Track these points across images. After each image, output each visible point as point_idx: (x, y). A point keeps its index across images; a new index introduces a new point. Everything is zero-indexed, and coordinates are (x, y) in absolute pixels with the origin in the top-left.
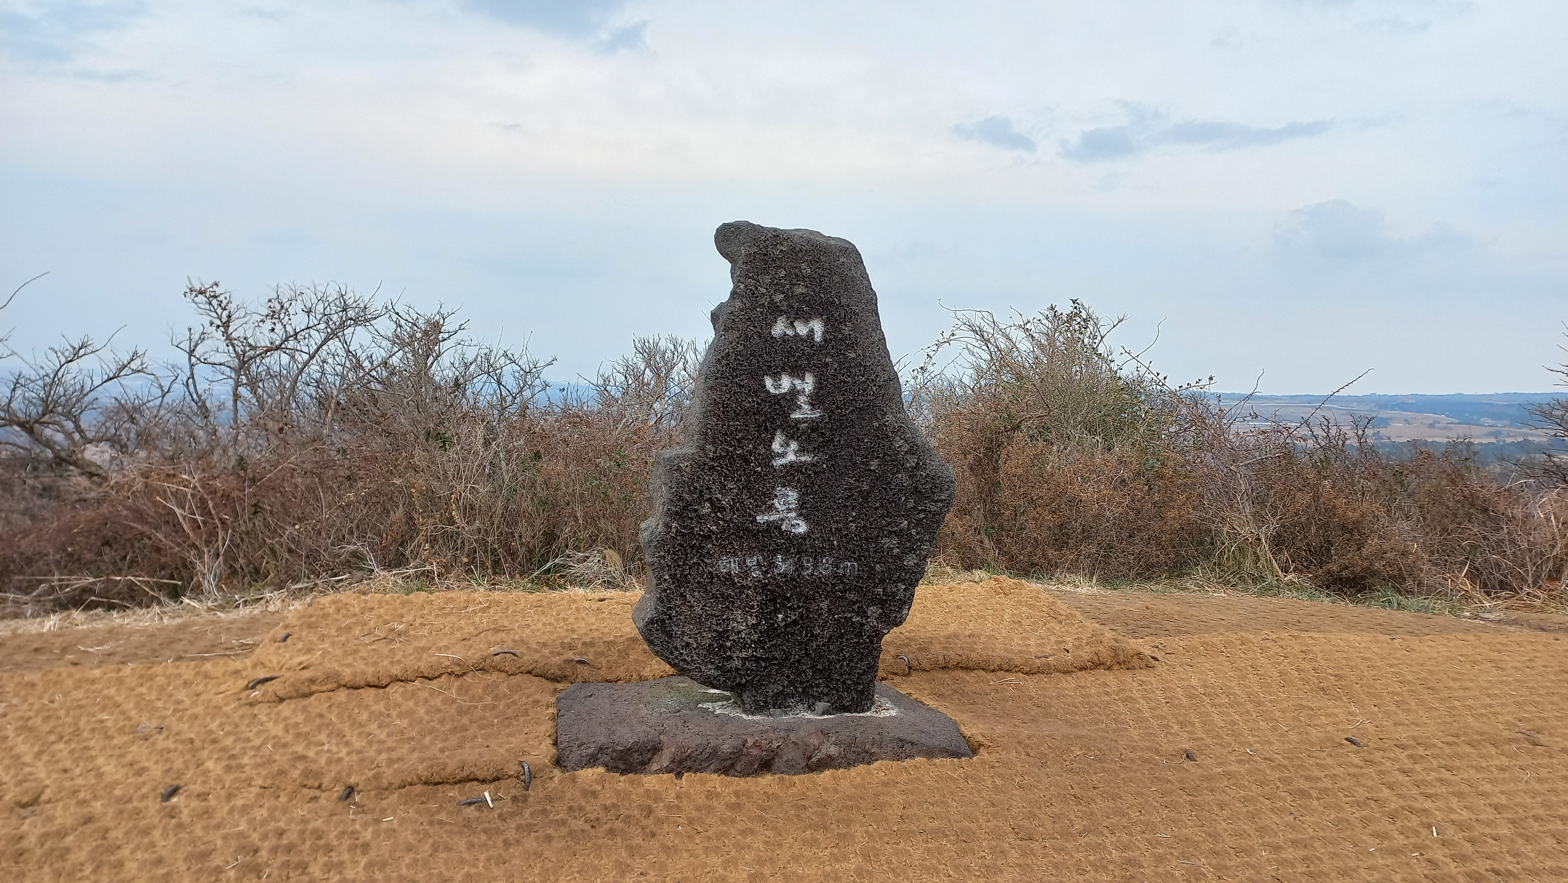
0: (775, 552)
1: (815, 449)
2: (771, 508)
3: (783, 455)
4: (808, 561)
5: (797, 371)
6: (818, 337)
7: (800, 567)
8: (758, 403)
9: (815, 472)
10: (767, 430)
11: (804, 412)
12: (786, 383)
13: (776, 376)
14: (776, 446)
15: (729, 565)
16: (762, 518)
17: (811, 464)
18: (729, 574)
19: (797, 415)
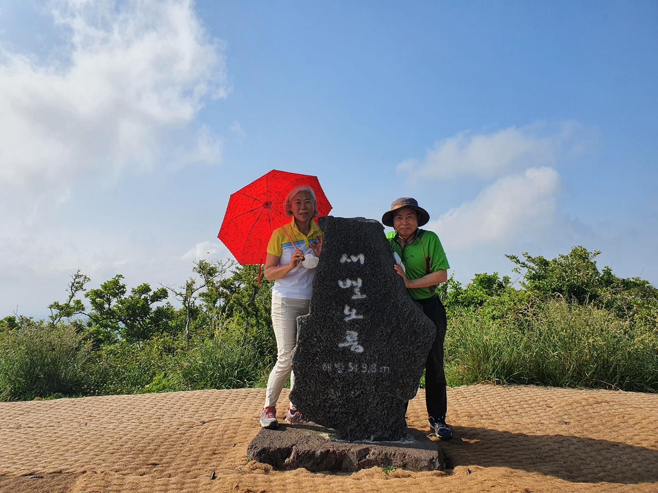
0: (348, 361)
1: (364, 312)
2: (345, 340)
3: (350, 315)
4: (365, 366)
5: (354, 278)
6: (362, 262)
7: (360, 368)
8: (336, 292)
9: (364, 323)
10: (341, 304)
11: (358, 296)
13: (344, 280)
14: (346, 311)
15: (326, 367)
16: (341, 345)
17: (363, 320)
18: (327, 371)
19: (354, 297)
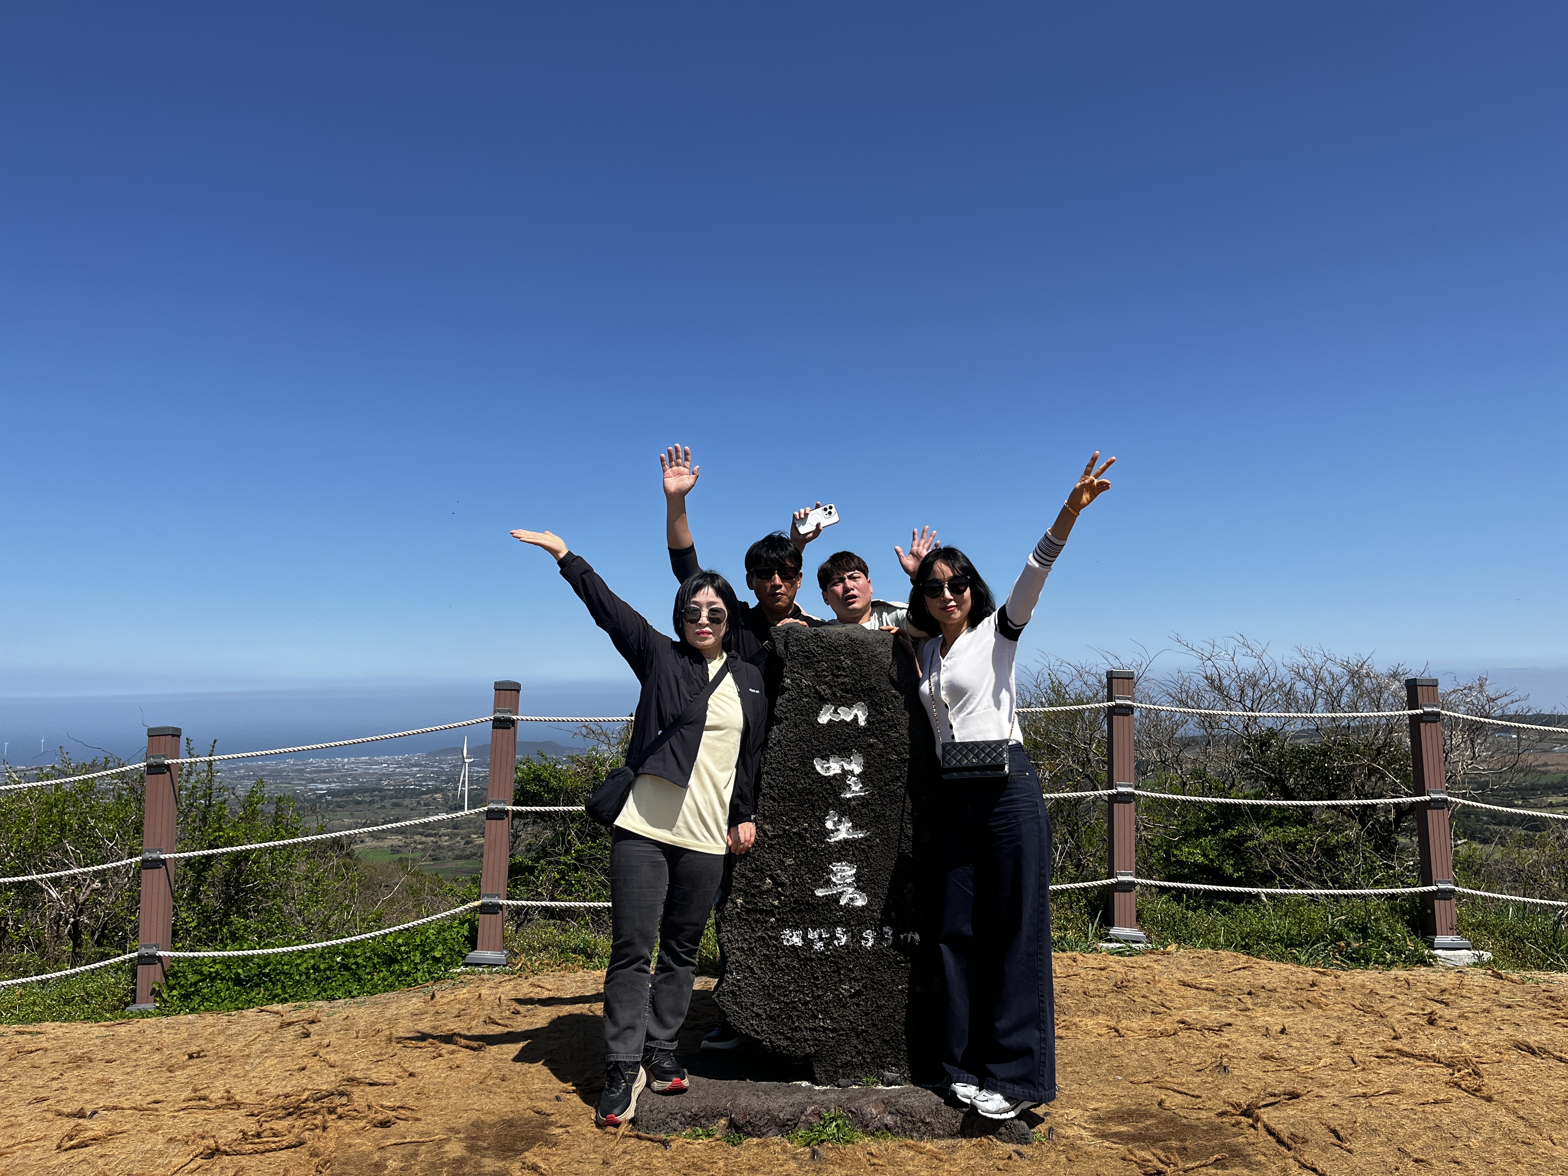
0: (836, 924)
1: (867, 824)
2: (828, 883)
3: (836, 832)
5: (844, 753)
6: (862, 722)
8: (810, 784)
9: (869, 847)
10: (820, 809)
11: (854, 790)
12: (835, 765)
13: (825, 758)
14: (830, 824)
15: (792, 938)
17: (865, 839)
18: (792, 946)
19: (848, 794)
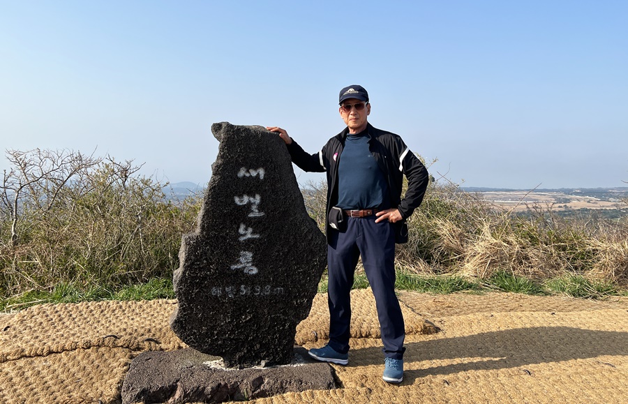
0: (240, 284)
1: (260, 231)
2: (239, 262)
4: (258, 288)
5: (251, 194)
6: (262, 177)
7: (253, 291)
8: (231, 210)
9: (260, 243)
10: (236, 223)
11: (255, 213)
12: (246, 199)
13: (241, 196)
14: (241, 231)
15: (217, 291)
16: (234, 267)
17: (259, 239)
18: (216, 296)
19: (251, 215)
